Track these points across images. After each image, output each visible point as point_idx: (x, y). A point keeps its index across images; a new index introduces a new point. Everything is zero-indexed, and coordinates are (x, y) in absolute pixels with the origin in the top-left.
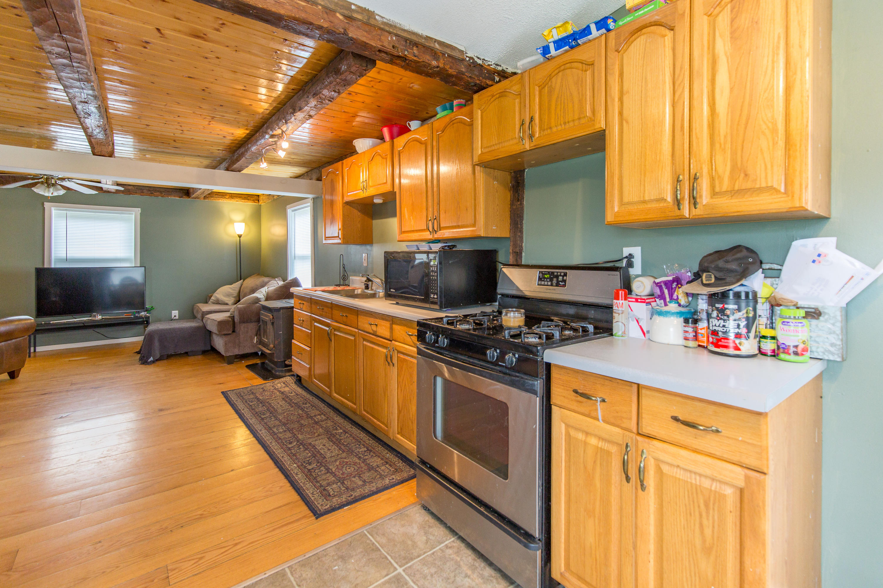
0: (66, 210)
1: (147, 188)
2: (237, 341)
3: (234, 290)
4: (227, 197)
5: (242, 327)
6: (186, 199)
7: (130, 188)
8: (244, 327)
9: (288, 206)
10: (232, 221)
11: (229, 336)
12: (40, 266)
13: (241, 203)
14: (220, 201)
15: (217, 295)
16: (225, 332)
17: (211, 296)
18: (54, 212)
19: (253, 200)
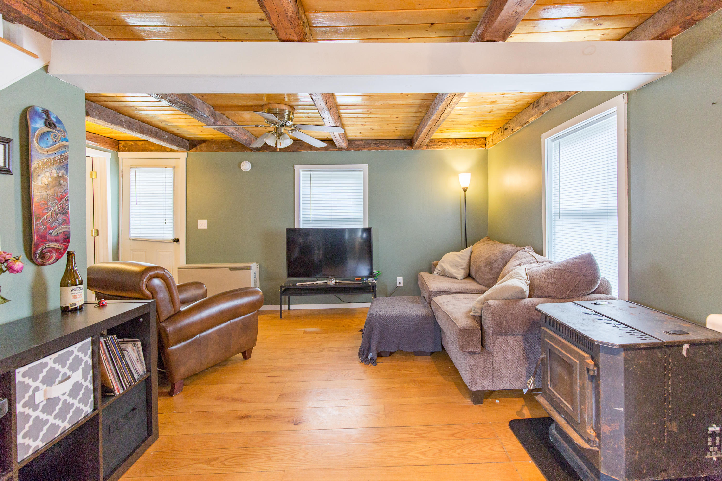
0: (311, 171)
1: (374, 142)
2: (489, 366)
3: (462, 259)
4: (451, 143)
5: (497, 342)
6: (409, 150)
7: (359, 143)
8: (500, 343)
9: (544, 135)
10: (456, 173)
11: (476, 356)
12: (292, 227)
13: (466, 149)
14: (444, 149)
15: (442, 264)
16: (472, 350)
17: (436, 265)
18: (302, 174)
19: (479, 145)
